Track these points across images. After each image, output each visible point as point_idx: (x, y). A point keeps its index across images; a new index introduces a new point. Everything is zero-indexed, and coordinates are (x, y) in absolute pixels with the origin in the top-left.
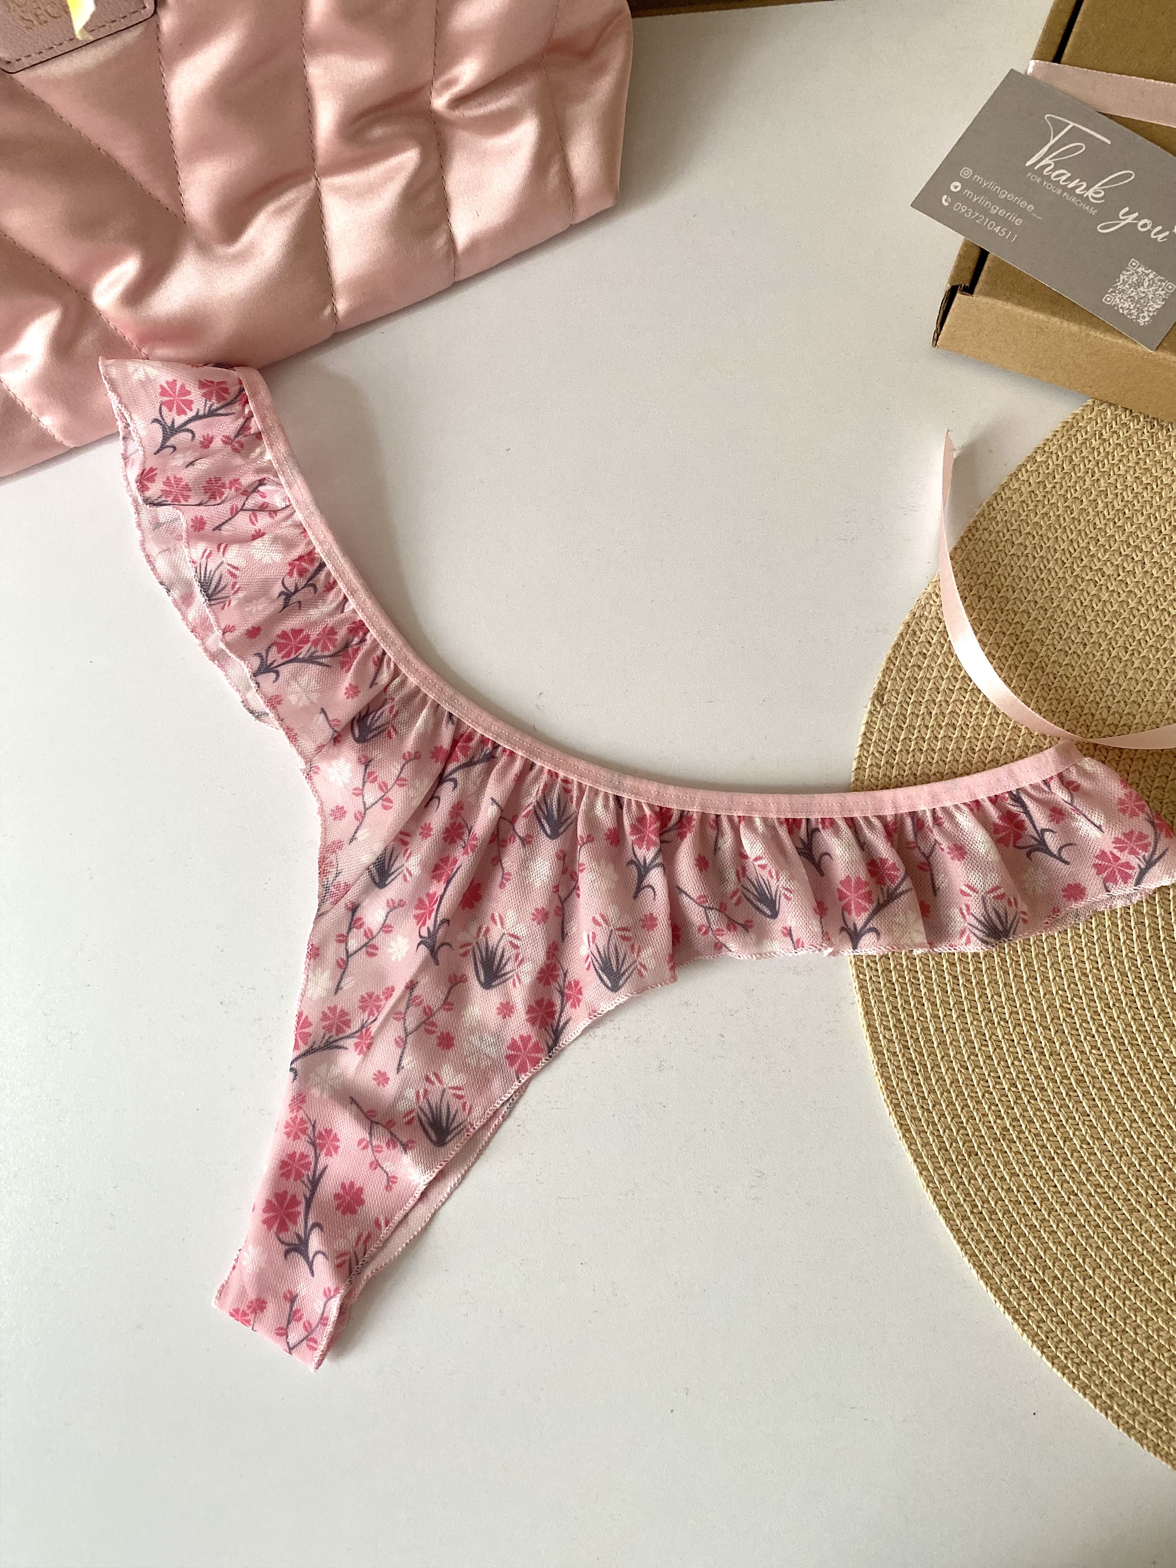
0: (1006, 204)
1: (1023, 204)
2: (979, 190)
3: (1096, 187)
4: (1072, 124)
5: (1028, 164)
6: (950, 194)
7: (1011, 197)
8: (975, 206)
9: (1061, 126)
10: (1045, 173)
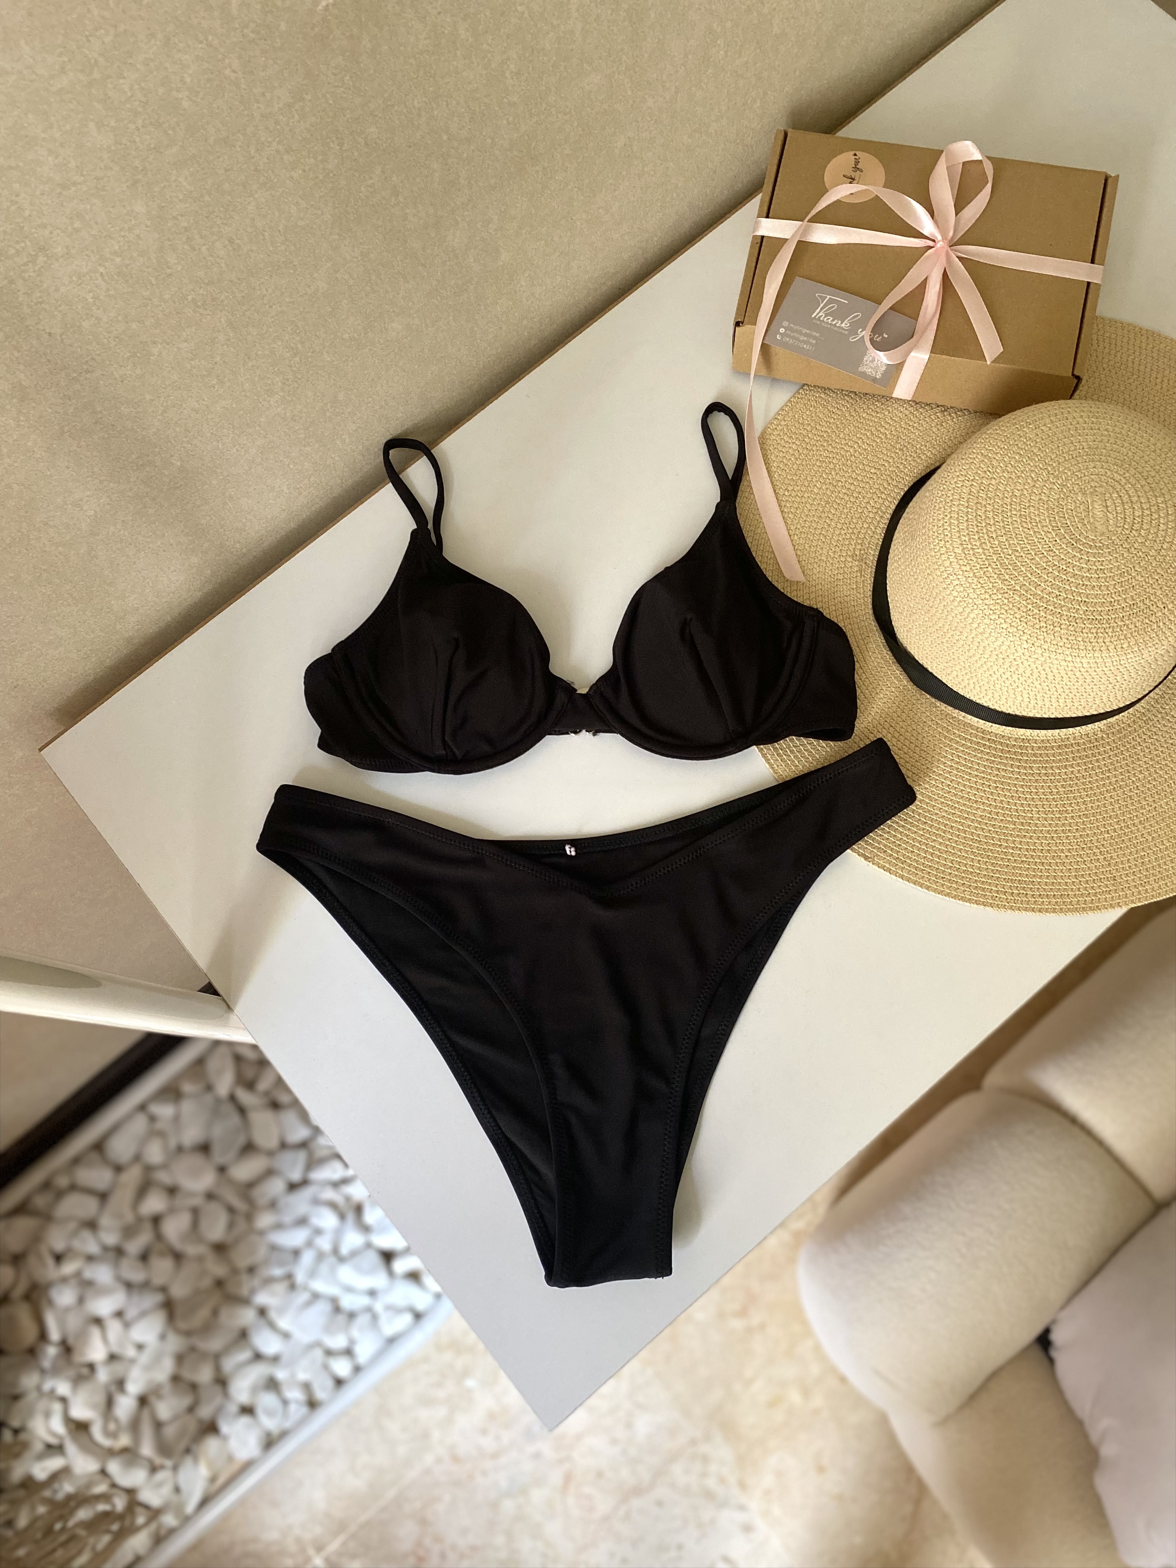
0: (806, 335)
1: (814, 334)
2: (792, 330)
3: (845, 322)
4: (829, 297)
5: (813, 316)
6: (781, 334)
7: (808, 331)
8: (793, 338)
9: (823, 299)
10: (821, 319)
